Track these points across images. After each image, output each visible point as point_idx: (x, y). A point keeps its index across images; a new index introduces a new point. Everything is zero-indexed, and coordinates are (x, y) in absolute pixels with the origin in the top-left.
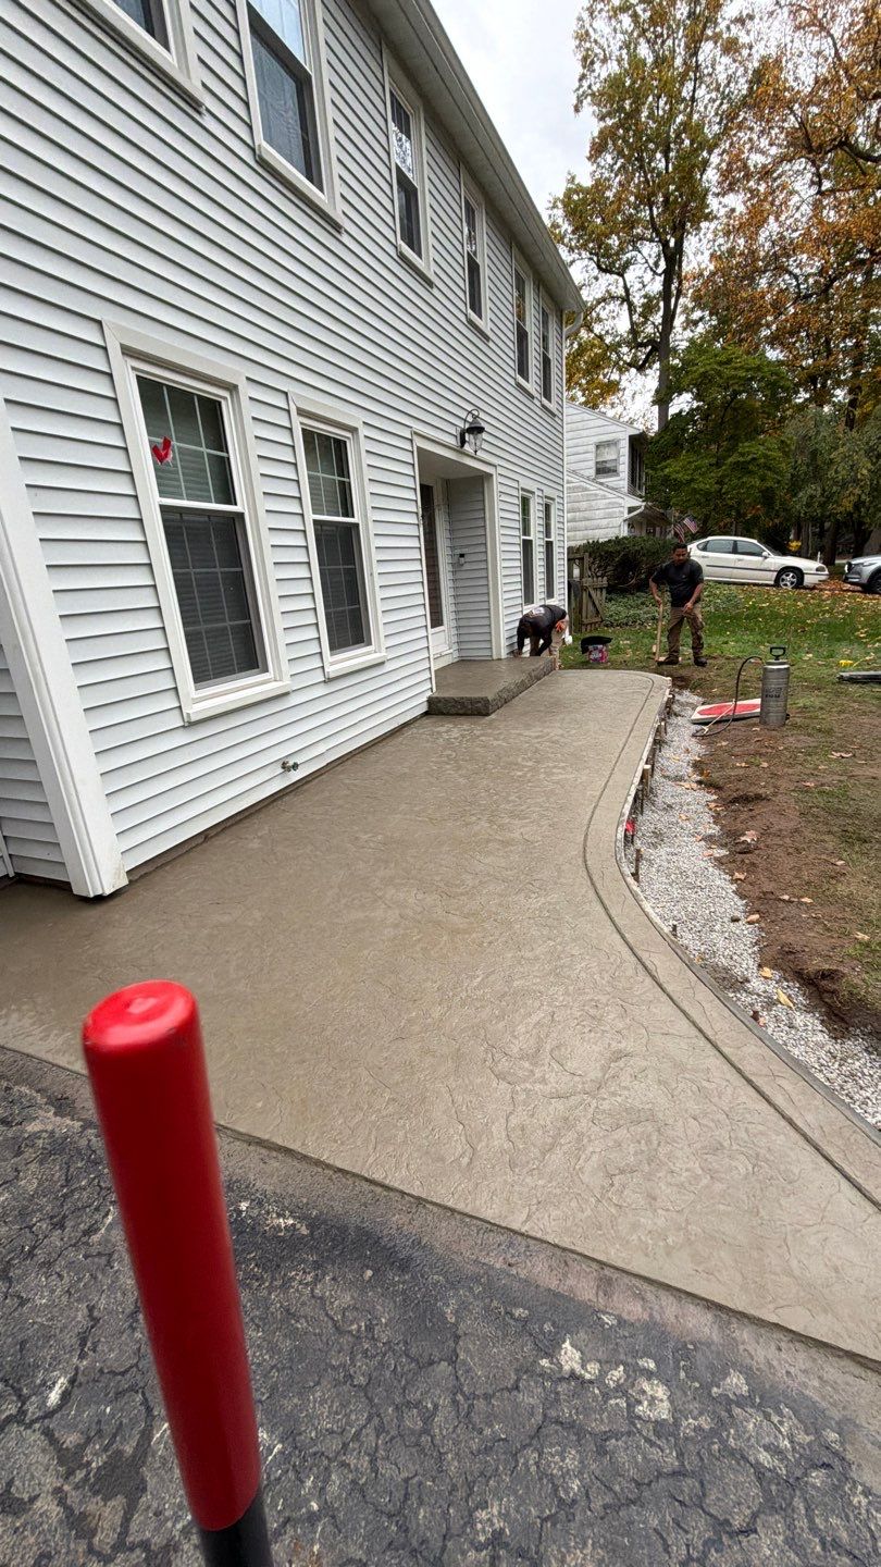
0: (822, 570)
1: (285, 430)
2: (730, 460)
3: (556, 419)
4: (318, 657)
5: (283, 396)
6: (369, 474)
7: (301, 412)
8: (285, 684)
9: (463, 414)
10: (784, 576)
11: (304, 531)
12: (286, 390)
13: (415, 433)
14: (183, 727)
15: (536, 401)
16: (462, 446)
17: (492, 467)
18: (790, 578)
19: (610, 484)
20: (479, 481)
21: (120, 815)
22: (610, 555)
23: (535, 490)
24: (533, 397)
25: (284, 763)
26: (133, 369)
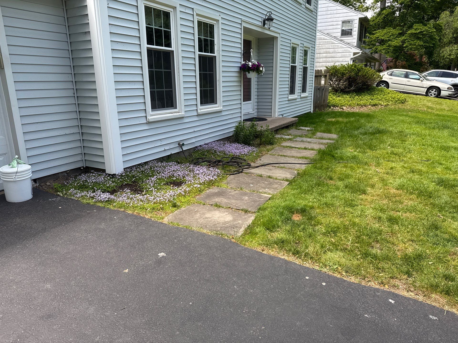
0: (451, 89)
1: (191, 21)
2: (409, 32)
3: (313, 13)
4: (195, 106)
5: (192, 9)
6: (221, 37)
7: (197, 15)
8: (182, 114)
9: (265, 13)
10: (431, 91)
11: (195, 58)
12: (193, 8)
13: (243, 21)
14: (146, 123)
15: (302, 6)
16: (264, 25)
17: (278, 34)
18: (433, 92)
19: (346, 41)
20: (272, 40)
21: (124, 148)
22: (343, 74)
23: (300, 44)
24: (301, 4)
25: (179, 143)
26: (144, 3)
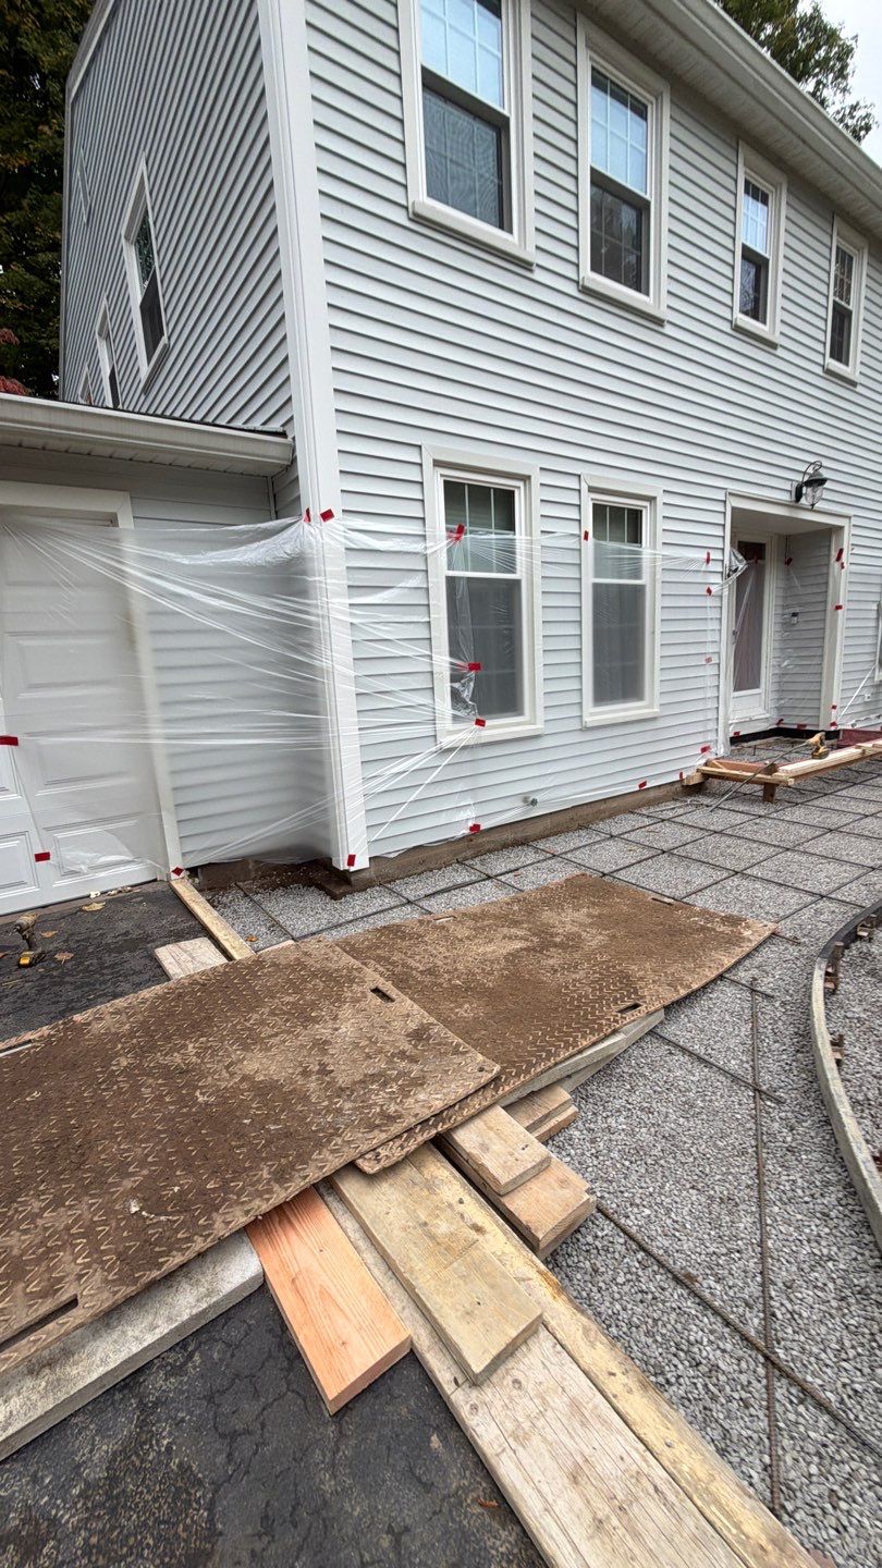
1: (574, 508)
4: (577, 707)
5: (577, 479)
6: (664, 538)
7: (592, 489)
8: (539, 727)
9: (803, 468)
11: (581, 593)
12: (577, 472)
13: (731, 494)
16: (797, 500)
17: (840, 519)
20: (821, 536)
25: (523, 798)
26: (442, 475)
